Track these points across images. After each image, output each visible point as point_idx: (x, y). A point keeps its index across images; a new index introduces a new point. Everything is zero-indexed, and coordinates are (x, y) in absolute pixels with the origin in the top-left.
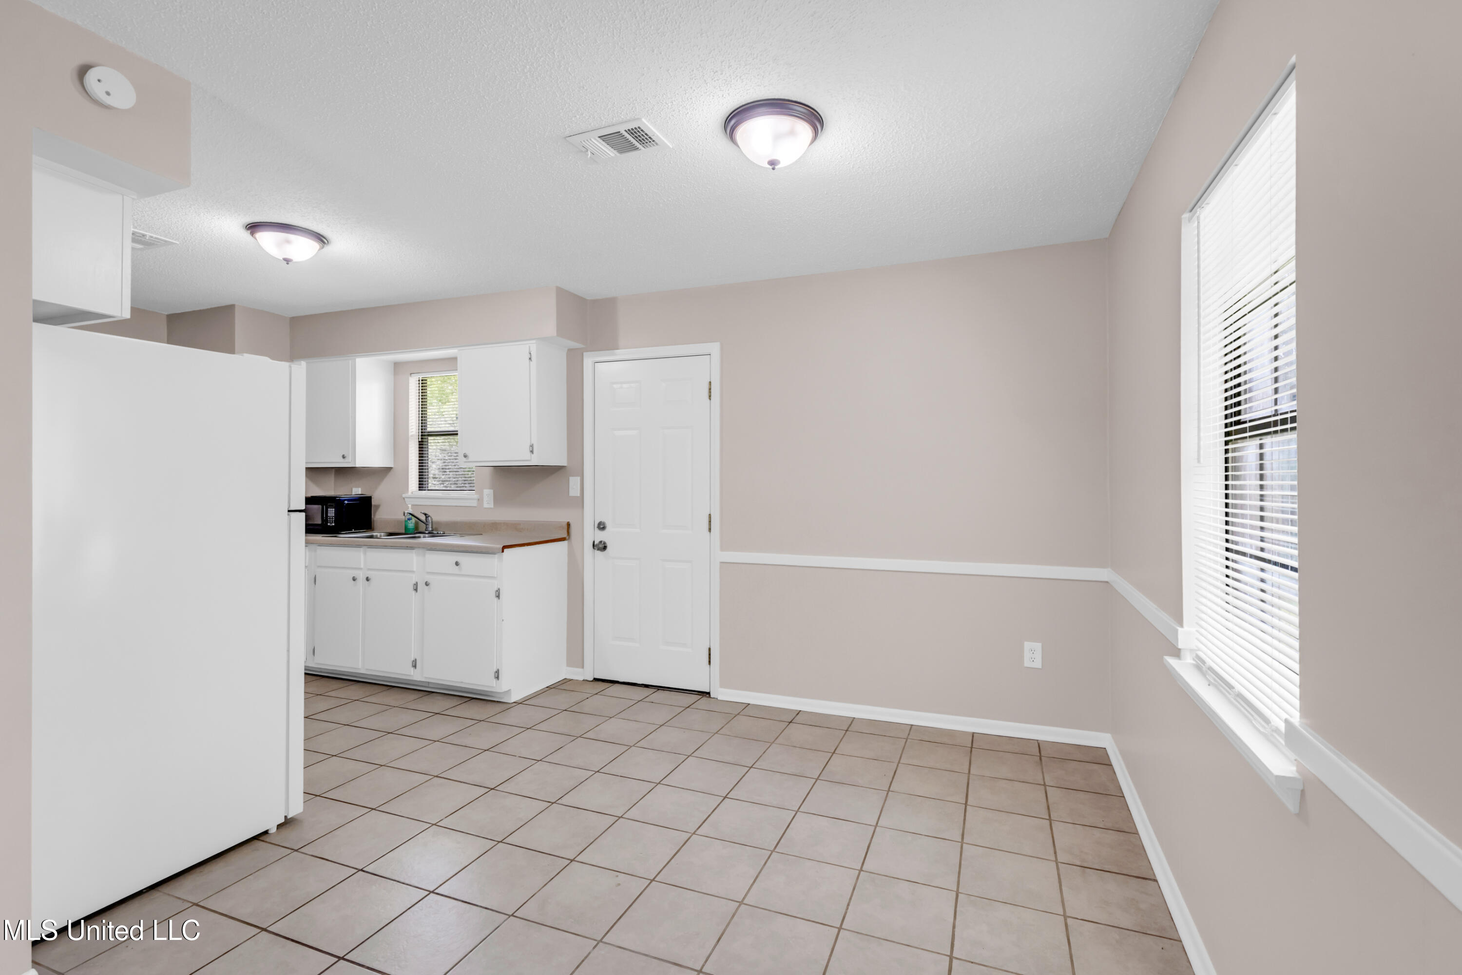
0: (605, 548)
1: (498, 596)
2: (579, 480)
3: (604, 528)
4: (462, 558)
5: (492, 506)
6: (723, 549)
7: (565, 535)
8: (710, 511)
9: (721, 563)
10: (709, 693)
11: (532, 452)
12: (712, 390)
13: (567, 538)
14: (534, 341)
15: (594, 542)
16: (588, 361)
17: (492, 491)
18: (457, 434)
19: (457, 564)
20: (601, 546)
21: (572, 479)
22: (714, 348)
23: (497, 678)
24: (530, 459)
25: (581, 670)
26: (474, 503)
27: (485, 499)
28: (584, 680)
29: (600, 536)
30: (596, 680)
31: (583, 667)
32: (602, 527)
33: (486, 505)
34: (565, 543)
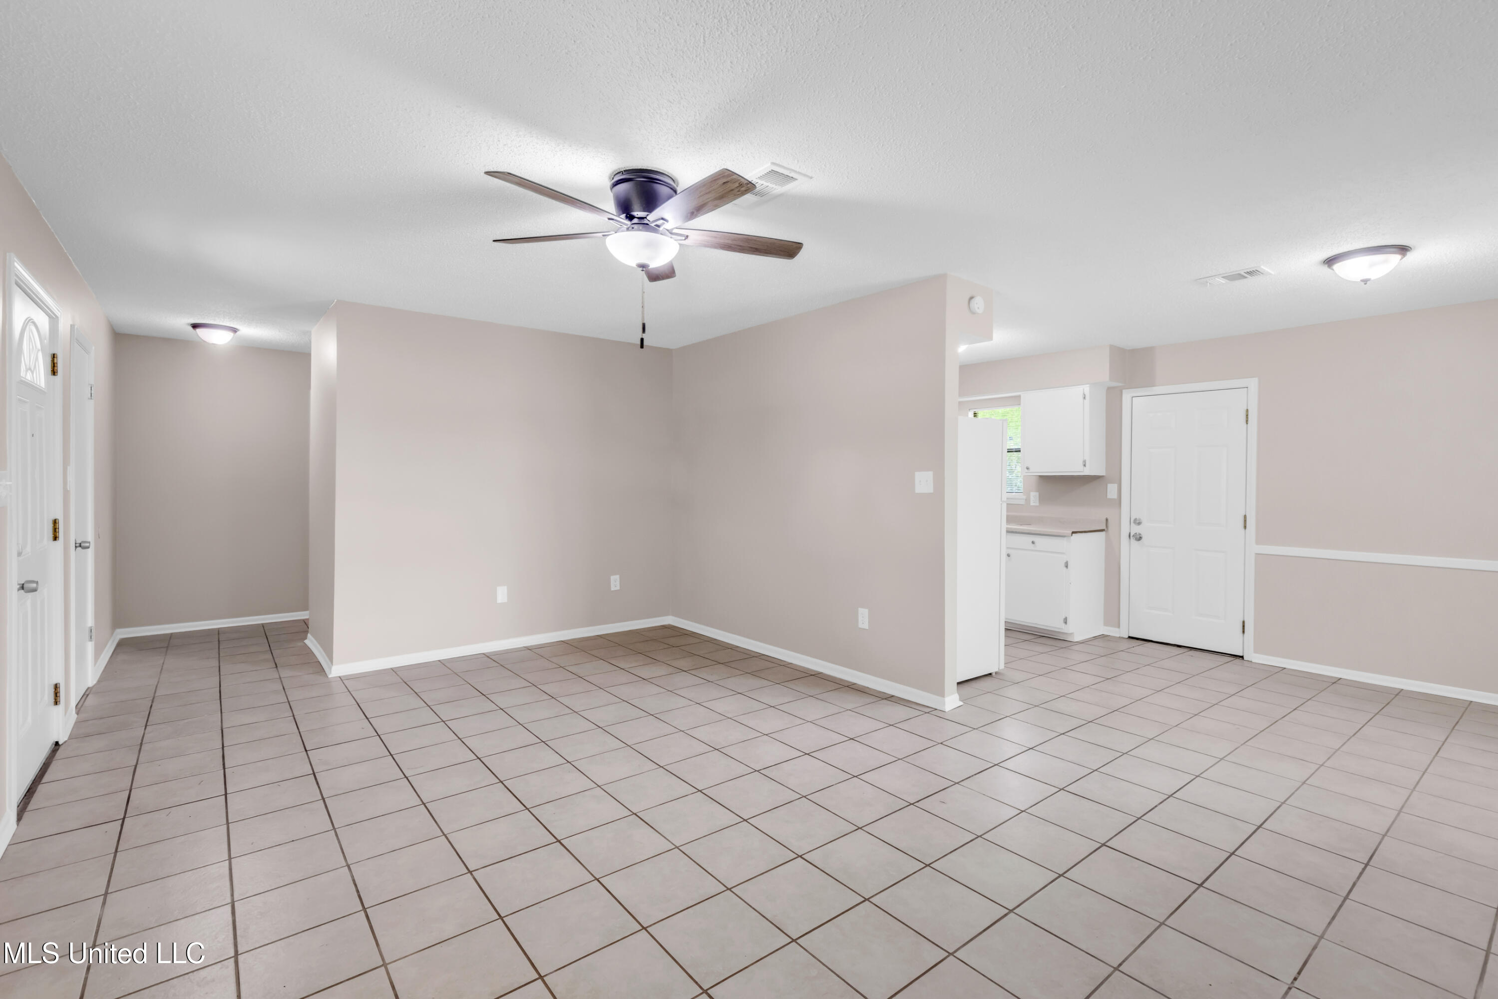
0: (1140, 538)
1: (1067, 567)
2: (1116, 487)
3: (1139, 524)
4: (1037, 539)
5: (1037, 504)
6: (1258, 542)
7: (1104, 527)
8: (1246, 512)
9: (1256, 554)
10: (1242, 657)
11: (1085, 465)
12: (1249, 416)
13: (1106, 530)
14: (1088, 385)
15: (1130, 533)
16: (1127, 396)
17: (1037, 494)
18: (1020, 451)
19: (1033, 543)
20: (1138, 537)
21: (1109, 486)
22: (1253, 384)
23: (1066, 623)
24: (1082, 470)
25: (1117, 629)
26: (1023, 502)
27: (1032, 498)
28: (1120, 637)
29: (1135, 529)
30: (1130, 637)
31: (1119, 627)
32: (1137, 522)
33: (1032, 504)
34: (1103, 533)
